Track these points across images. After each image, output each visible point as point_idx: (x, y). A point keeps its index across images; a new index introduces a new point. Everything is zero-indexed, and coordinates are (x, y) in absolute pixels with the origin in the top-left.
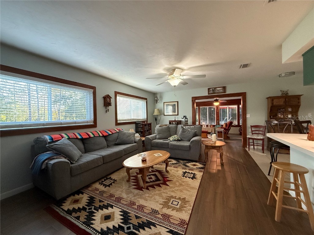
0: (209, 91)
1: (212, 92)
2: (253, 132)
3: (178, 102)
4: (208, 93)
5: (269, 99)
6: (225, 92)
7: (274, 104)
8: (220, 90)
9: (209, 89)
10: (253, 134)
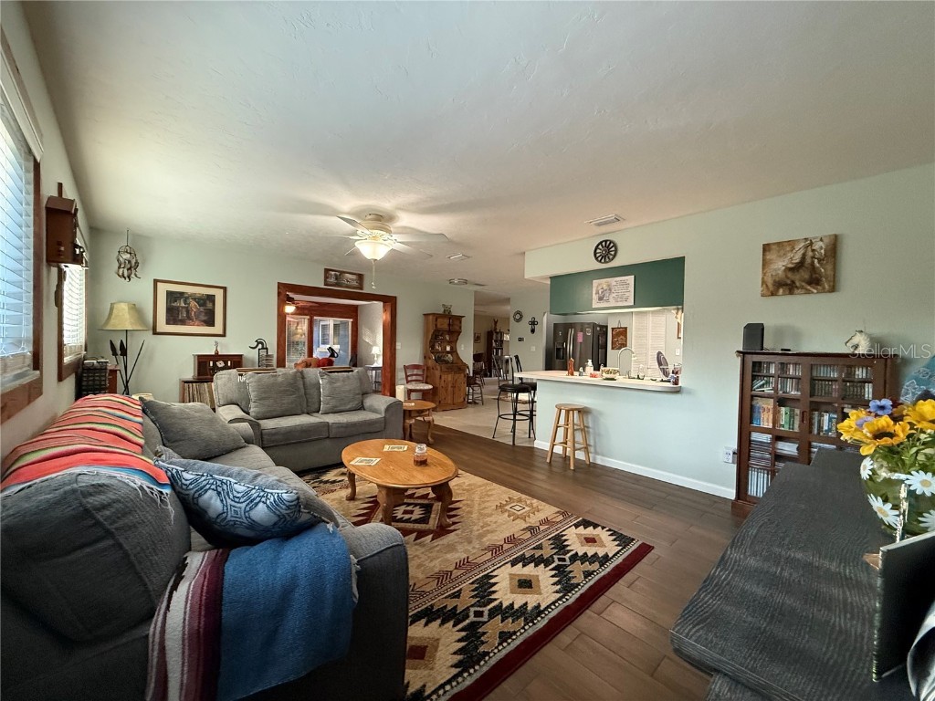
0: (326, 278)
1: (332, 280)
2: (409, 379)
3: (225, 289)
4: (325, 280)
5: (431, 317)
6: (361, 289)
7: (439, 326)
8: (352, 280)
9: (327, 271)
10: (408, 382)
